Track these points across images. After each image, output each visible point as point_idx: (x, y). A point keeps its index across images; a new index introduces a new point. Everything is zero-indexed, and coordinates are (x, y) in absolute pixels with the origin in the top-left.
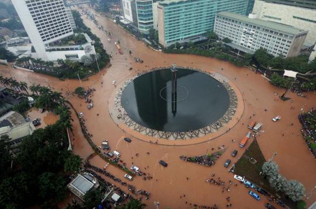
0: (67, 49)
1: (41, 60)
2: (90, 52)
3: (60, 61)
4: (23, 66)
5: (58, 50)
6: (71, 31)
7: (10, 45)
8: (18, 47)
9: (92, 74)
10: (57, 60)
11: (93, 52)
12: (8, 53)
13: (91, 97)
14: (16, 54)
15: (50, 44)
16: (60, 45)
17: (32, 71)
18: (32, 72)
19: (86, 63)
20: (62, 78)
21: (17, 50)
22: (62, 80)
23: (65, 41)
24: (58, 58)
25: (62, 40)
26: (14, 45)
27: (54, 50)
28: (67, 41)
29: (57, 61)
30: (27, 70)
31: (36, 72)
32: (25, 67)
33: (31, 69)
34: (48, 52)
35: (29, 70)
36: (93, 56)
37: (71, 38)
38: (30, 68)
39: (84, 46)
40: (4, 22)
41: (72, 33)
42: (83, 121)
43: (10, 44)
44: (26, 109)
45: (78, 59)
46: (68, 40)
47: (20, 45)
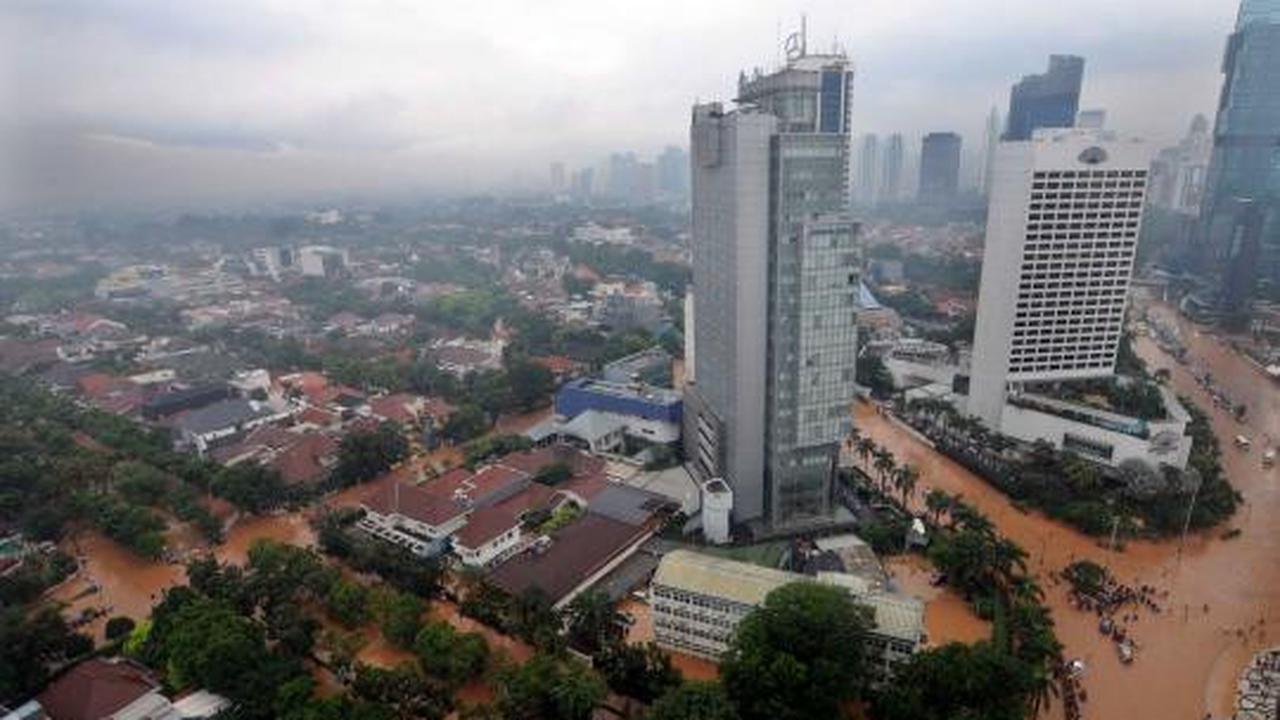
0: (1084, 419)
1: (979, 423)
2: (1165, 453)
3: (1043, 447)
4: (910, 421)
5: (1049, 410)
6: (1105, 364)
7: (898, 355)
8: (914, 365)
9: (1144, 535)
10: (1033, 440)
11: (1179, 456)
12: (882, 375)
13: (1126, 619)
14: (899, 382)
15: (1029, 387)
16: (1057, 396)
17: (932, 444)
18: (930, 447)
19: (1135, 487)
20: (1021, 503)
21: (909, 373)
22: (1020, 509)
23: (1075, 390)
24: (1042, 435)
25: (1067, 384)
26: (908, 356)
27: (1033, 406)
28: (1080, 391)
29: (1034, 445)
30: (917, 434)
31: (942, 449)
32: (913, 425)
33: (931, 437)
34: (1011, 408)
35: (923, 438)
36: (1170, 472)
37: (1100, 386)
38: (928, 432)
39: (1154, 428)
40: (887, 292)
41: (1109, 371)
42: (1077, 699)
43: (899, 353)
44: (894, 550)
45: (1107, 462)
46: (1089, 392)
47: (921, 362)
